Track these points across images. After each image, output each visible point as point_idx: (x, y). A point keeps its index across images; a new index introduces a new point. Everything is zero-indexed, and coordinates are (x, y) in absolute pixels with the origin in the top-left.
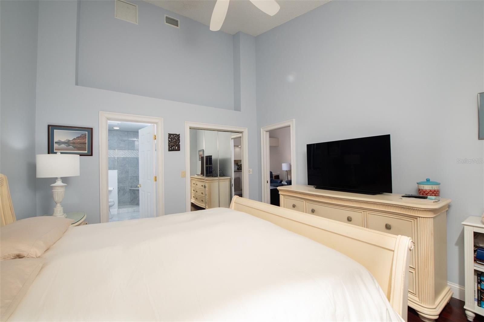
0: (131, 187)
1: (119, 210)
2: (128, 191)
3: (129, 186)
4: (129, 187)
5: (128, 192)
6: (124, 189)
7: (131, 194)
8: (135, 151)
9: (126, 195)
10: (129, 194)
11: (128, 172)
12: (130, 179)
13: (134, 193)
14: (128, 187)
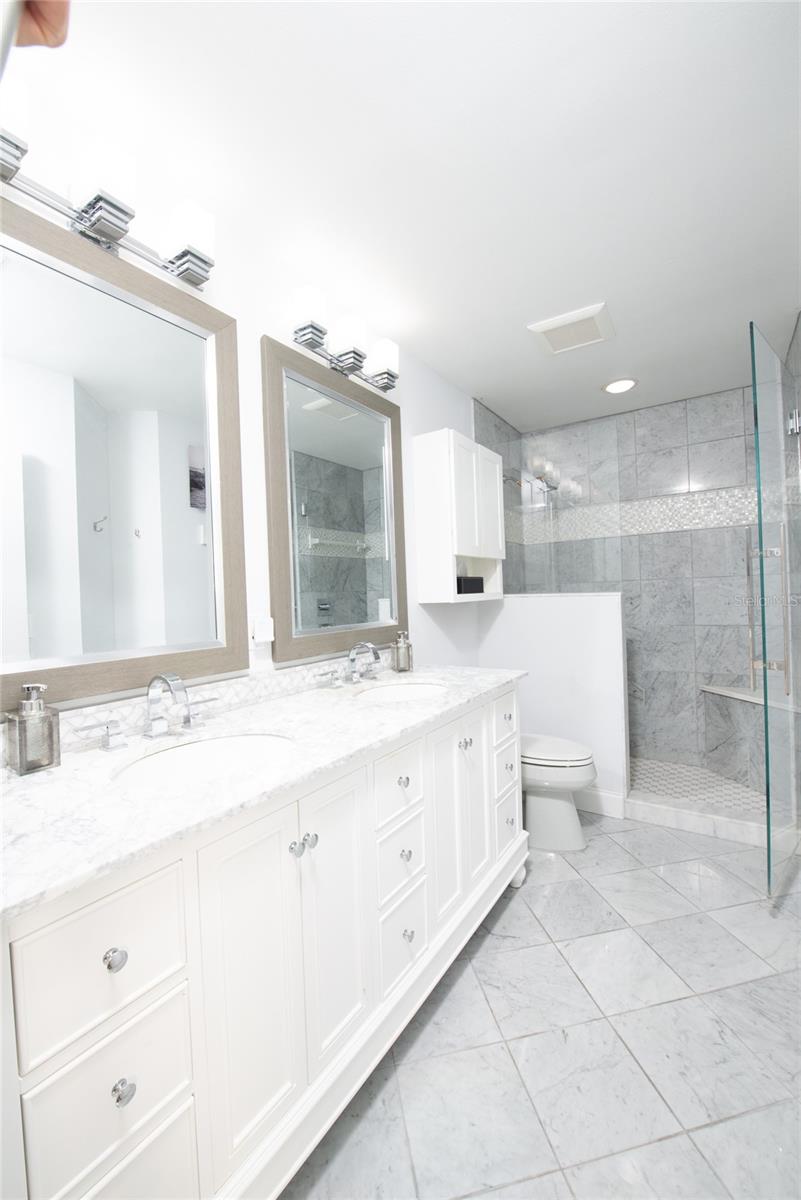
0: (710, 678)
1: (629, 800)
2: (693, 695)
3: (696, 673)
4: (700, 678)
5: (694, 704)
6: (675, 684)
7: (707, 714)
8: (724, 493)
9: (682, 714)
10: (701, 711)
11: (690, 604)
12: (706, 639)
13: (727, 716)
14: (692, 675)
